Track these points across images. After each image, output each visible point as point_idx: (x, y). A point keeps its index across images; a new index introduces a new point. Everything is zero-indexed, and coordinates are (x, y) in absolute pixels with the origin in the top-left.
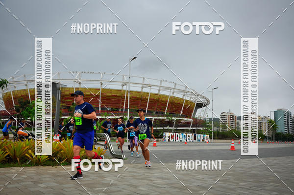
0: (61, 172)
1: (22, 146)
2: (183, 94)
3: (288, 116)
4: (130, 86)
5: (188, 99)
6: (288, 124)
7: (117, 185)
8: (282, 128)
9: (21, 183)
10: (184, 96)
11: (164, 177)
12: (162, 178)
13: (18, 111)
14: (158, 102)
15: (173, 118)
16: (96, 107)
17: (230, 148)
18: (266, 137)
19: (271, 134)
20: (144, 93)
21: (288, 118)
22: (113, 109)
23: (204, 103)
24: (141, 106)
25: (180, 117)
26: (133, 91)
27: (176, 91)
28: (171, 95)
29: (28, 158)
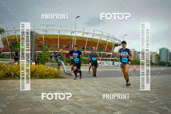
0: (37, 82)
1: (14, 68)
2: (107, 38)
3: (167, 52)
4: (75, 33)
5: (110, 41)
6: (167, 57)
7: (68, 90)
8: (163, 59)
9: (15, 89)
10: (107, 39)
11: (95, 85)
12: (93, 86)
13: (11, 48)
14: (92, 43)
15: (101, 52)
16: (56, 46)
17: (133, 70)
18: (154, 64)
19: (157, 62)
20: (84, 37)
21: (167, 53)
22: (66, 47)
23: (119, 44)
24: (82, 45)
25: (105, 52)
26: (77, 37)
27: (102, 36)
28: (100, 39)
29: (18, 75)
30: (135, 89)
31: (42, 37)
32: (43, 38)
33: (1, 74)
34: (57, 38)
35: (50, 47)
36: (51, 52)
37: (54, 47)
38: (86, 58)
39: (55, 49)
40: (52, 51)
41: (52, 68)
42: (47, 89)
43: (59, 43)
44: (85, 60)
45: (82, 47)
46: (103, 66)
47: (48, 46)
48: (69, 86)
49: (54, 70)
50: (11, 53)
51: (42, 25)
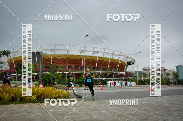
1: (20, 91)
4: (85, 53)
5: (122, 60)
8: (182, 77)
9: (21, 114)
10: (119, 58)
13: (17, 69)
14: (103, 62)
15: (113, 72)
18: (171, 82)
19: (175, 80)
20: (94, 57)
22: (75, 68)
23: (132, 62)
24: (92, 65)
25: (117, 71)
26: (87, 56)
27: (114, 55)
28: (111, 57)
29: (24, 98)
30: (153, 112)
31: (49, 58)
32: (51, 59)
33: (7, 98)
34: (65, 58)
35: (59, 67)
36: (59, 73)
37: (63, 67)
38: (97, 78)
39: (64, 69)
40: (61, 72)
41: (61, 90)
42: (56, 113)
43: (68, 64)
44: (96, 81)
45: (92, 66)
46: (116, 87)
47: (56, 67)
48: (80, 109)
49: (63, 92)
50: (17, 75)
51: (49, 45)
